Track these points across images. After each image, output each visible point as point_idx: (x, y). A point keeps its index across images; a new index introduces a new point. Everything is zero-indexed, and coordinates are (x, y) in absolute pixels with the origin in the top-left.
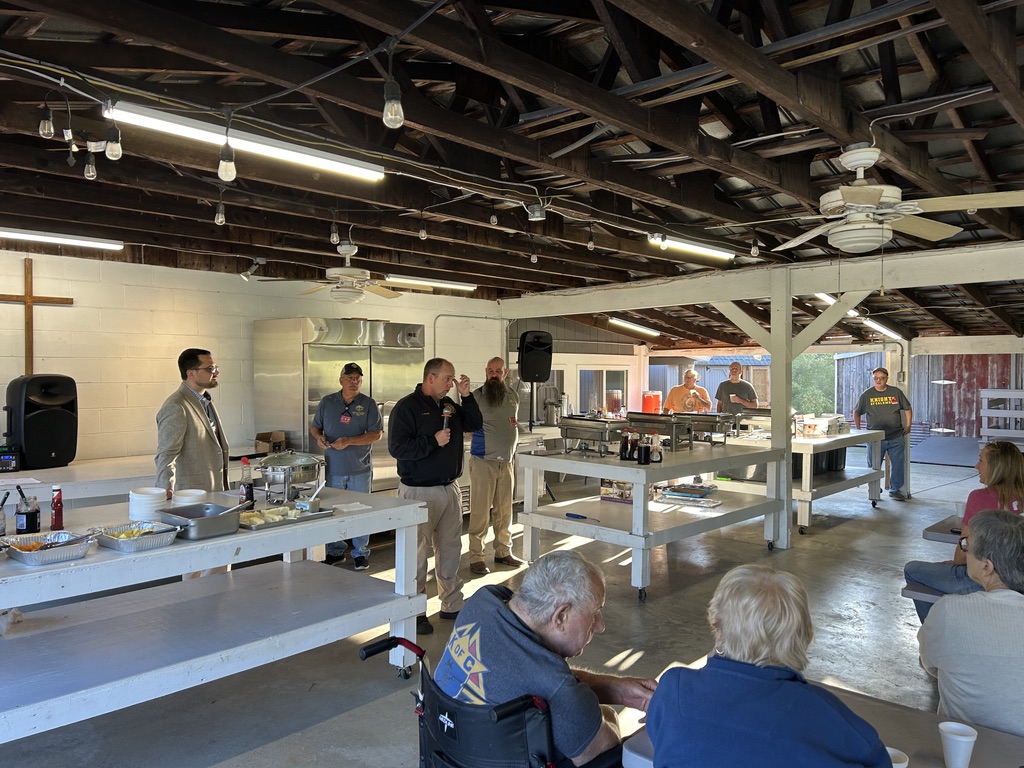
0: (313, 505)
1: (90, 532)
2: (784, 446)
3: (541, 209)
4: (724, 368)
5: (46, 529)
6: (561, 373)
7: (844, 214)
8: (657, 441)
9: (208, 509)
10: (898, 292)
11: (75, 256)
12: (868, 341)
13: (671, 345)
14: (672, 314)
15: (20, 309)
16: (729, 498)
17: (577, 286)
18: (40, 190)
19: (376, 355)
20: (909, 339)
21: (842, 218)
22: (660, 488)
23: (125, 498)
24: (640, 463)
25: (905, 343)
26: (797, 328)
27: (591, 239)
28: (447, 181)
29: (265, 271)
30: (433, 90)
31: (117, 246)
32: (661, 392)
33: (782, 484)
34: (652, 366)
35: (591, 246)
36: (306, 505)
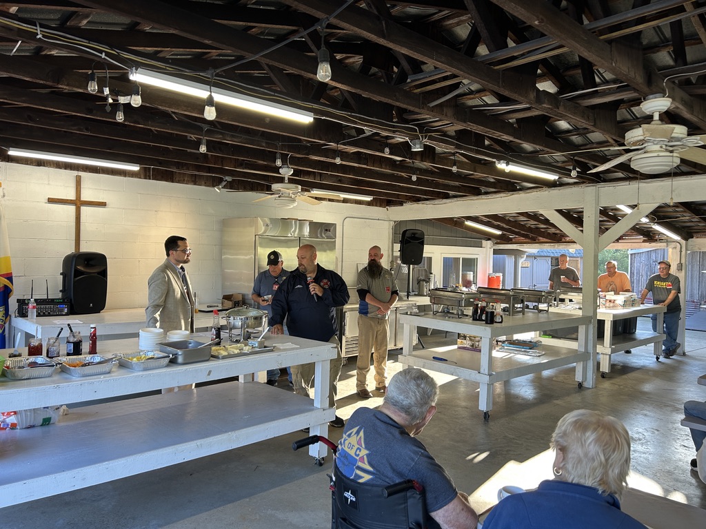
0: (260, 343)
1: (114, 356)
2: (592, 314)
3: (421, 143)
4: (547, 259)
5: (86, 354)
6: (430, 259)
7: (643, 146)
8: (499, 307)
9: (190, 344)
10: (679, 205)
11: (108, 174)
12: (655, 241)
13: (509, 241)
14: (511, 219)
15: (72, 208)
16: (550, 350)
17: (443, 198)
18: (87, 129)
20: (686, 239)
21: (642, 149)
22: (500, 342)
23: (137, 335)
24: (487, 323)
25: (683, 242)
26: (603, 230)
27: (455, 165)
28: (356, 123)
29: (232, 186)
30: (347, 61)
31: (135, 168)
32: (501, 274)
33: (589, 341)
34: (495, 256)
35: (455, 169)
36: (255, 343)
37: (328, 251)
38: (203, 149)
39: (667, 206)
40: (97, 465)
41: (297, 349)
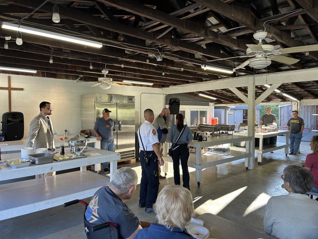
0: (81, 153)
1: (4, 161)
2: (252, 136)
3: (161, 57)
4: (241, 110)
6: (184, 112)
7: (254, 55)
9: (46, 154)
10: (293, 84)
11: (24, 75)
12: (286, 101)
13: (221, 103)
14: (220, 92)
15: (7, 91)
17: (186, 83)
19: (119, 106)
20: (300, 100)
21: (255, 57)
22: (210, 149)
23: (20, 151)
24: (199, 141)
25: (299, 101)
27: (182, 67)
28: (126, 48)
31: (35, 72)
32: (218, 118)
33: (251, 148)
34: (215, 109)
35: (182, 69)
36: (78, 153)
37: (131, 109)
38: (51, 61)
39: (288, 84)
41: (100, 156)
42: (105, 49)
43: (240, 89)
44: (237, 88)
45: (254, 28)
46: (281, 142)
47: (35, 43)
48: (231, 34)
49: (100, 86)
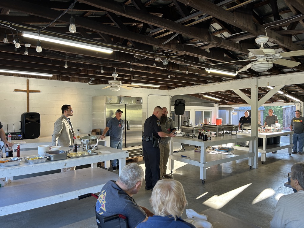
0: (92, 151)
2: (255, 135)
3: (167, 61)
6: (189, 112)
7: (256, 59)
9: (60, 152)
10: (296, 86)
11: (41, 78)
12: (289, 102)
13: (225, 104)
15: (25, 94)
16: (237, 152)
17: (192, 85)
19: (127, 107)
20: (303, 101)
23: (37, 149)
24: (204, 140)
25: (302, 103)
26: (260, 96)
27: (187, 70)
31: (51, 76)
32: (222, 118)
33: (254, 148)
34: (220, 110)
35: (187, 72)
36: (90, 151)
37: (139, 110)
38: (66, 66)
39: (291, 86)
40: (12, 205)
41: (110, 153)
42: (115, 54)
43: (243, 90)
44: (240, 90)
45: (256, 33)
46: (284, 142)
47: (52, 50)
48: (233, 39)
49: (110, 88)
